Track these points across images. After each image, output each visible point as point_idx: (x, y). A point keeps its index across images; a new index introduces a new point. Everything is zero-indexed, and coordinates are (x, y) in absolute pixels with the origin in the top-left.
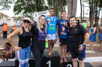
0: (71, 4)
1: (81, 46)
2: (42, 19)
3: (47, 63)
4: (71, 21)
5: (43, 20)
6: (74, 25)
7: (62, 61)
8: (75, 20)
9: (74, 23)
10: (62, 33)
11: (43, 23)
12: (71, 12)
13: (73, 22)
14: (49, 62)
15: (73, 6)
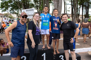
0: (57, 3)
1: (72, 39)
2: (37, 16)
3: (42, 55)
4: (64, 18)
6: (66, 21)
7: (55, 53)
8: (67, 17)
10: (54, 28)
11: (38, 20)
13: (65, 18)
14: (44, 55)
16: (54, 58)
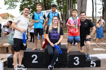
12: (81, 9)
15: (83, 3)
16: (68, 59)
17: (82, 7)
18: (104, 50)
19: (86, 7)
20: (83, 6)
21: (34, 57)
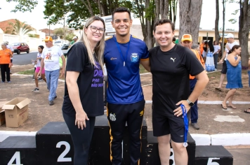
5: (98, 32)
9: (168, 39)
11: (97, 39)
15: (192, 0)
16: (149, 154)
17: (190, 12)
18: (242, 120)
19: (200, 11)
20: (193, 8)
21: (63, 147)
